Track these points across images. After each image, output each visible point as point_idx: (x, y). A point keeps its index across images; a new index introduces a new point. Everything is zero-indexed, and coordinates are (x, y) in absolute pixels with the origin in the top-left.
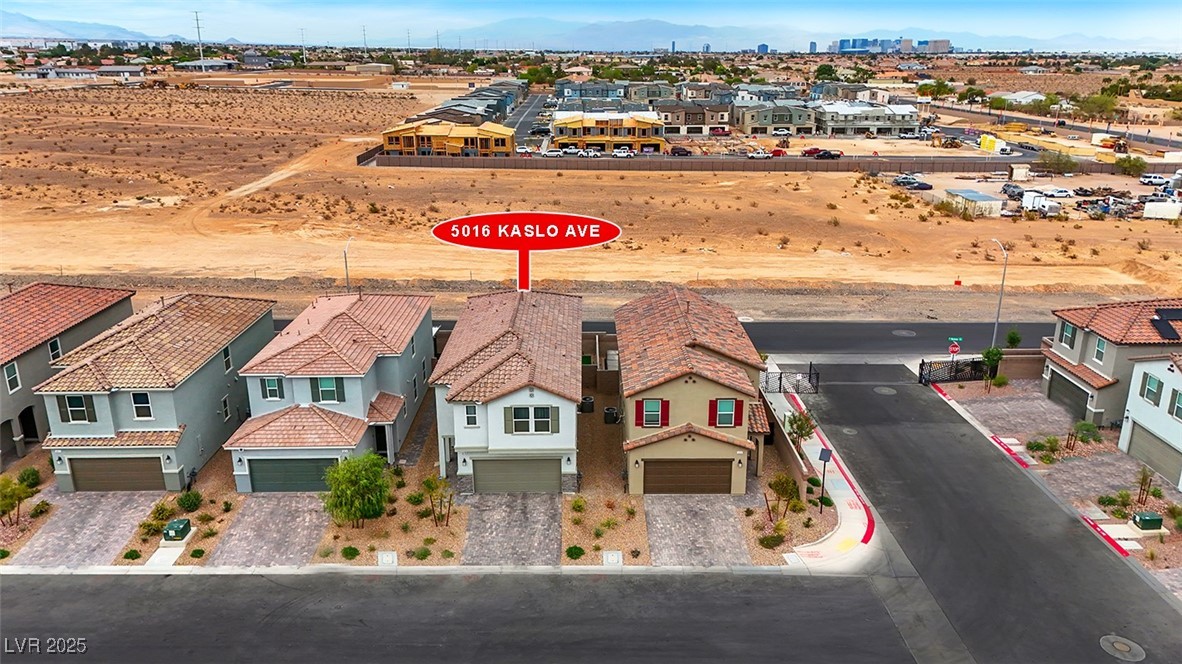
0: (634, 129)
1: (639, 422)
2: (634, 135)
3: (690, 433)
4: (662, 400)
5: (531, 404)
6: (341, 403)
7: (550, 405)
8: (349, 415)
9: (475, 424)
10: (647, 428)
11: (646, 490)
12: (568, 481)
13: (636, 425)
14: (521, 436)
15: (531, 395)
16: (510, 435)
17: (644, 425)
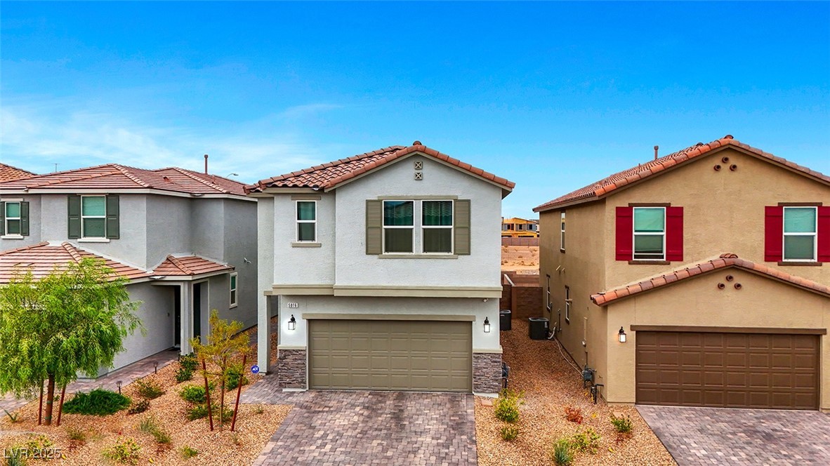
0: (513, 225)
1: (623, 252)
2: (513, 229)
3: (732, 269)
4: (668, 206)
5: (418, 194)
6: (113, 241)
7: (453, 196)
8: (124, 263)
9: (313, 239)
10: (639, 266)
11: (644, 396)
12: (485, 368)
13: (617, 259)
14: (397, 260)
15: (418, 176)
16: (376, 257)
17: (634, 259)
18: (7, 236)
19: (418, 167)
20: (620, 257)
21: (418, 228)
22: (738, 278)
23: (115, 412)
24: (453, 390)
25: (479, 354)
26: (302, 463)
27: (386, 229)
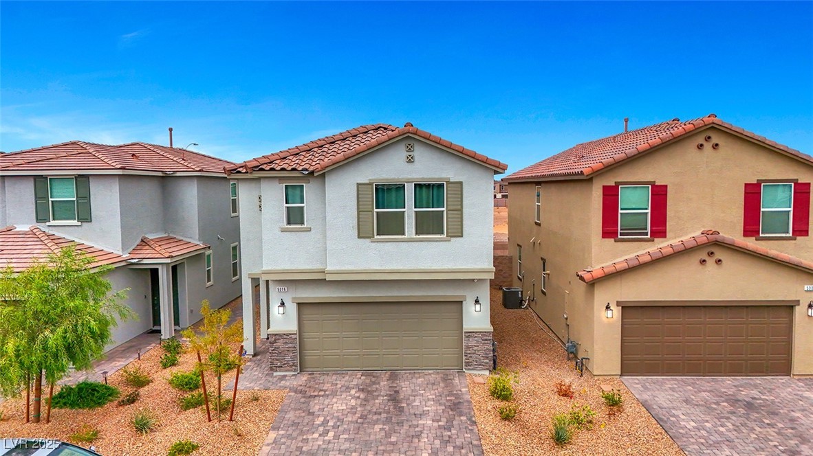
1: (609, 230)
3: (713, 246)
4: (654, 186)
5: (409, 177)
6: (85, 224)
7: (445, 178)
8: (97, 247)
9: (302, 223)
10: (624, 243)
11: (628, 368)
12: (475, 346)
13: (603, 237)
14: (389, 243)
15: (410, 158)
16: (368, 240)
17: (619, 237)
19: (410, 149)
20: (606, 234)
21: (410, 211)
22: (719, 254)
23: (104, 404)
24: (444, 368)
25: (471, 332)
26: (308, 452)
27: (377, 212)
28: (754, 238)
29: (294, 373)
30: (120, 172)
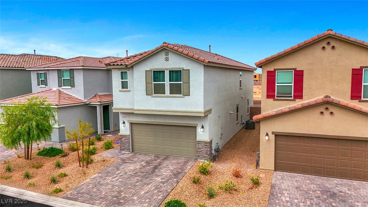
1: (270, 94)
3: (327, 104)
4: (295, 70)
5: (167, 67)
6: (73, 88)
7: (182, 68)
8: (77, 97)
9: (127, 88)
10: (278, 101)
12: (202, 148)
13: (267, 98)
14: (159, 98)
15: (166, 58)
16: (150, 96)
17: (276, 98)
18: (41, 86)
19: (167, 54)
20: (269, 97)
21: (167, 83)
22: (332, 109)
24: (189, 157)
25: (199, 142)
27: (154, 84)
28: (358, 101)
29: (129, 152)
30: (82, 68)
